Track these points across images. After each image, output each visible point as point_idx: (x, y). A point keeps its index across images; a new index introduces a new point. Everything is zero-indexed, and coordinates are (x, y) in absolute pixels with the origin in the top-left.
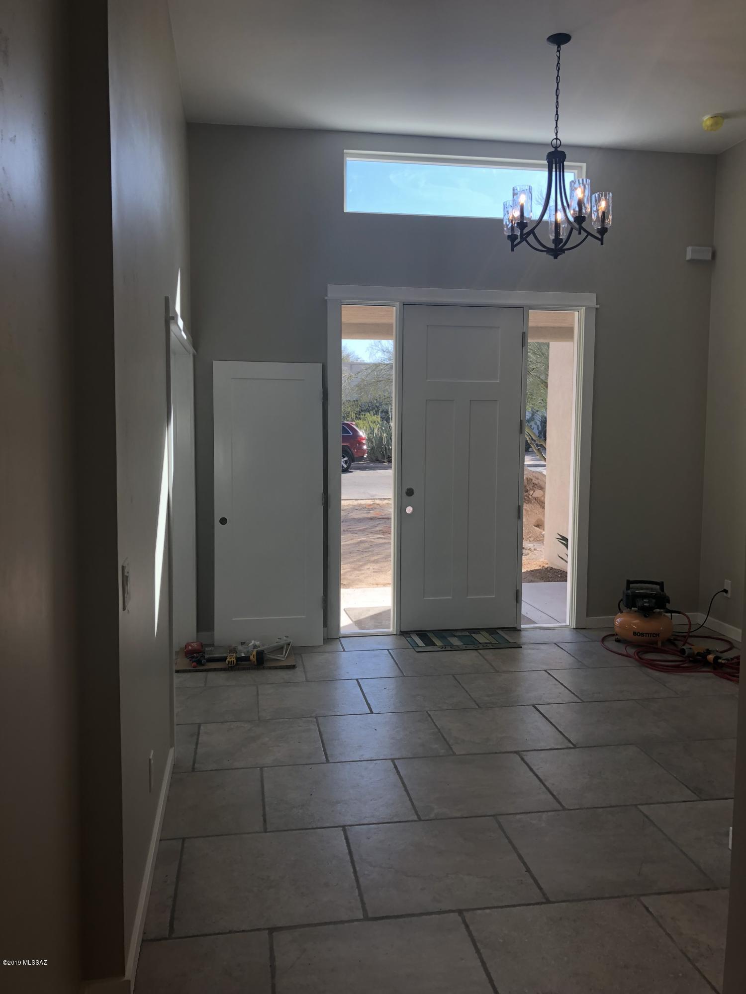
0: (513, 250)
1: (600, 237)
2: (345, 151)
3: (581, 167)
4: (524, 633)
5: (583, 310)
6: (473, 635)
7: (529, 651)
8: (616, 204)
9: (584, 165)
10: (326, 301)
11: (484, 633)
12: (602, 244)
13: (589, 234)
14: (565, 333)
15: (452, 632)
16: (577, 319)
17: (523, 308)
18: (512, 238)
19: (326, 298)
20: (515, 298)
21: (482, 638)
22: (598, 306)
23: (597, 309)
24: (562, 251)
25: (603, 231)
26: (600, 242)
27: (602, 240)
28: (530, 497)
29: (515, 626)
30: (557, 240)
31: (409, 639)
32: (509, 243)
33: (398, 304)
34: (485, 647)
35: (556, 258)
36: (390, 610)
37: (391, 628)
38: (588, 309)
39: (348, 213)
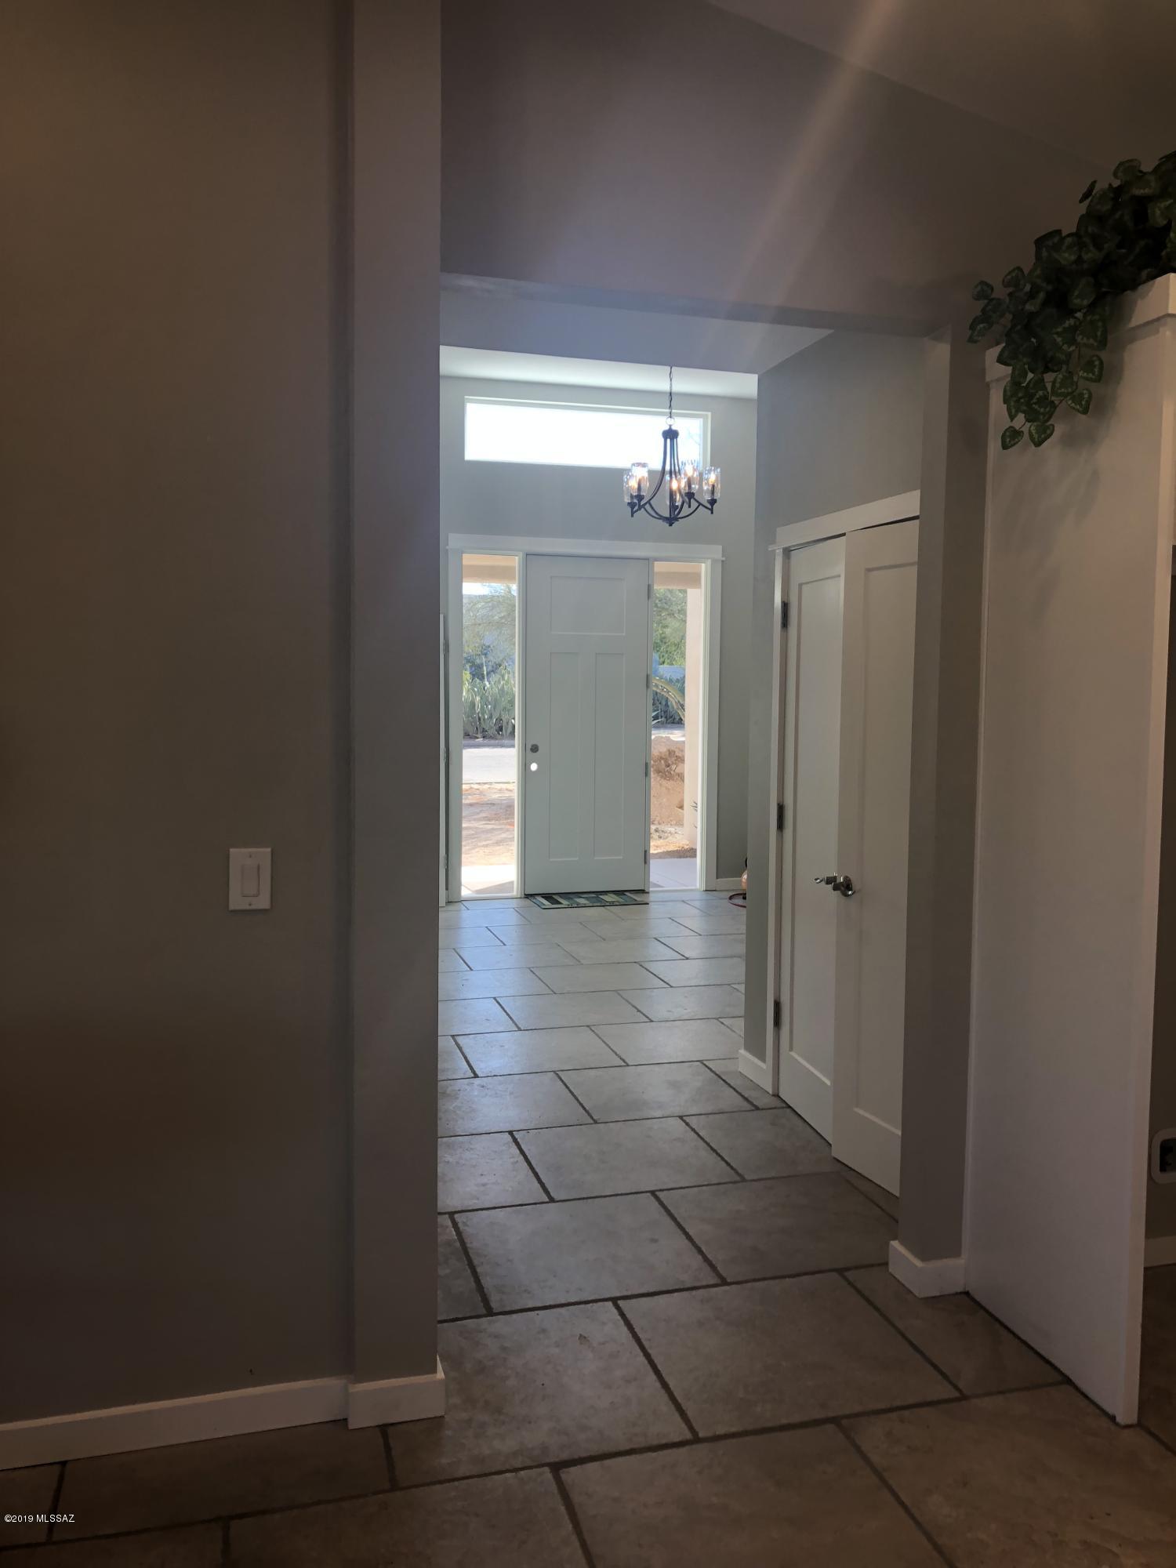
0: (632, 516)
1: (710, 507)
2: (466, 397)
3: (707, 415)
4: (651, 895)
5: (709, 562)
6: (601, 897)
7: (655, 906)
8: (723, 477)
9: (709, 414)
10: (447, 550)
11: (612, 895)
12: (712, 513)
13: (700, 504)
14: (693, 579)
15: (579, 894)
16: (704, 568)
17: (648, 559)
18: (632, 505)
19: (447, 547)
20: (642, 549)
21: (608, 898)
22: (724, 559)
23: (723, 561)
24: (677, 519)
25: (713, 502)
26: (710, 512)
27: (712, 510)
28: (672, 772)
29: (643, 888)
30: (673, 507)
31: (534, 901)
32: (630, 509)
33: (521, 554)
34: (612, 904)
35: (671, 525)
36: (512, 883)
37: (516, 891)
38: (714, 561)
39: (470, 462)
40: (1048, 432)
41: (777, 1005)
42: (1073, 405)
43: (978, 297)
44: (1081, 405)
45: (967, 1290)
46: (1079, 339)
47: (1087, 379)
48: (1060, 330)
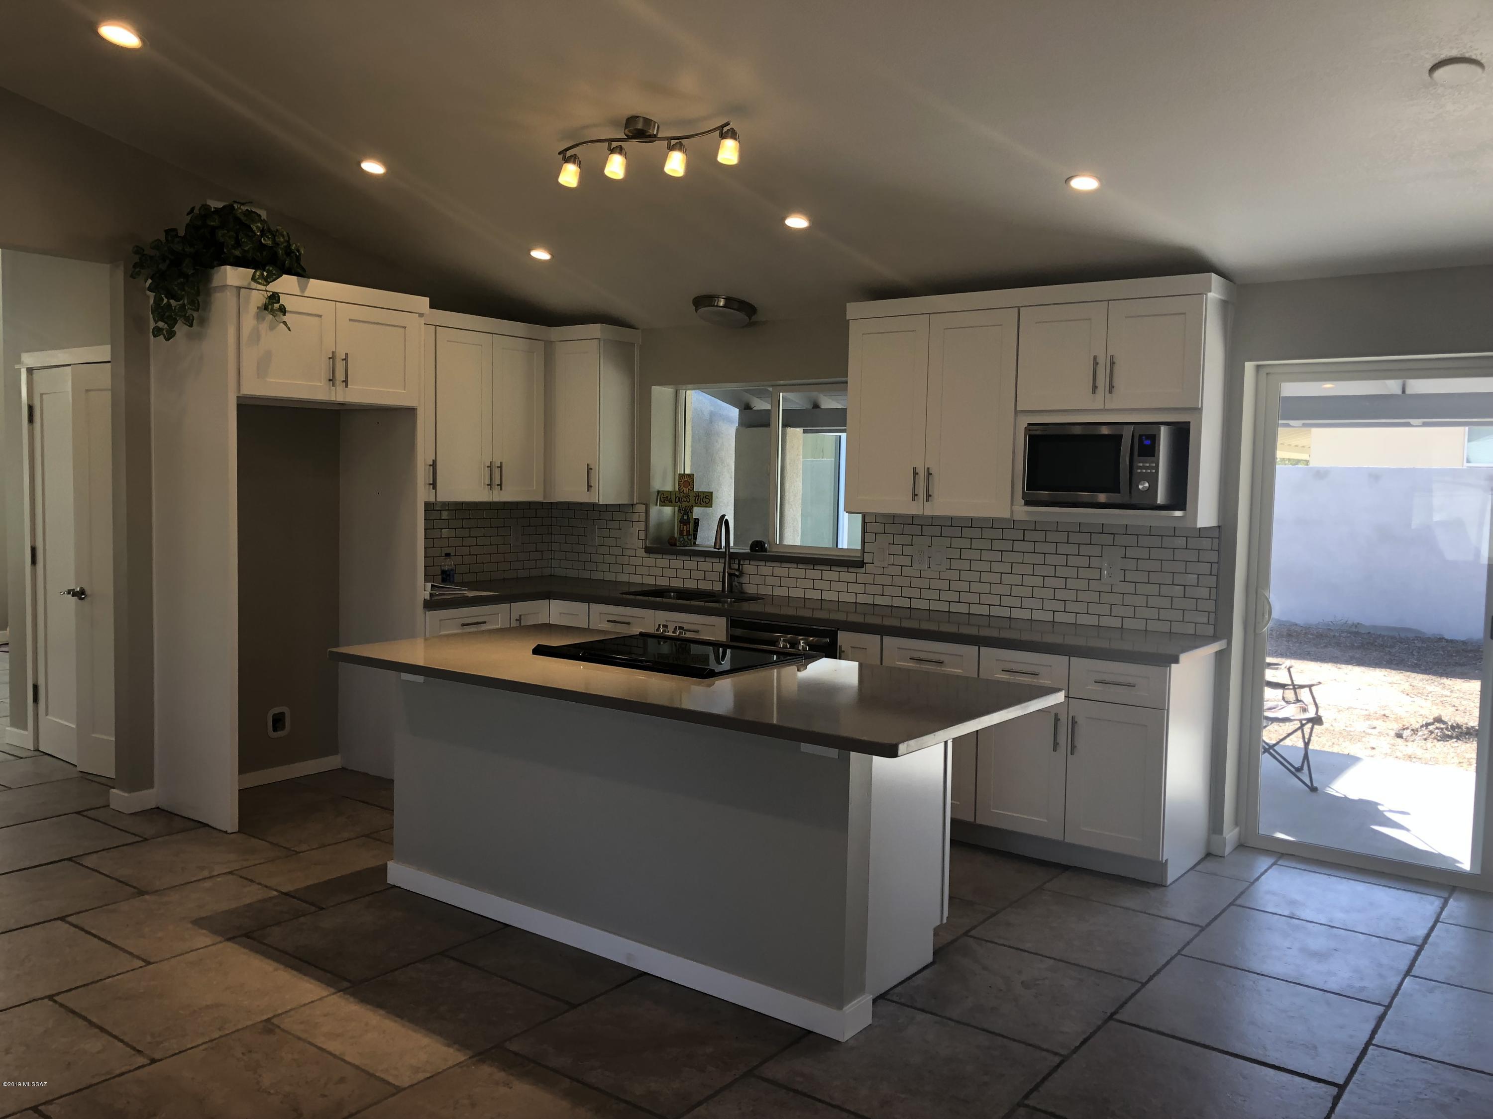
40: (173, 334)
41: (36, 688)
42: (185, 322)
43: (136, 253)
44: (189, 322)
45: (158, 806)
46: (186, 288)
47: (191, 309)
48: (176, 283)
